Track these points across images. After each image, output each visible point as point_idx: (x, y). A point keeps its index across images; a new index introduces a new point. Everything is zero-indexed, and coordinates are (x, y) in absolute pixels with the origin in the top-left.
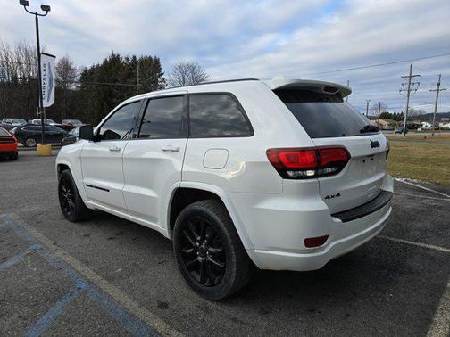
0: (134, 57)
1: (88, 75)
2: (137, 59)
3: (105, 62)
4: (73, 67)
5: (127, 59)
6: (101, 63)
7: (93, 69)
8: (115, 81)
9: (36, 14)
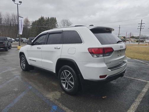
0: (48, 18)
1: (34, 23)
2: (49, 18)
3: (39, 19)
4: (29, 21)
5: (46, 18)
6: (38, 19)
7: (35, 21)
8: (42, 25)
9: (17, 4)
